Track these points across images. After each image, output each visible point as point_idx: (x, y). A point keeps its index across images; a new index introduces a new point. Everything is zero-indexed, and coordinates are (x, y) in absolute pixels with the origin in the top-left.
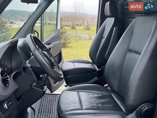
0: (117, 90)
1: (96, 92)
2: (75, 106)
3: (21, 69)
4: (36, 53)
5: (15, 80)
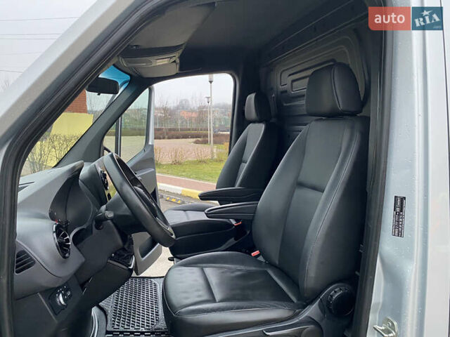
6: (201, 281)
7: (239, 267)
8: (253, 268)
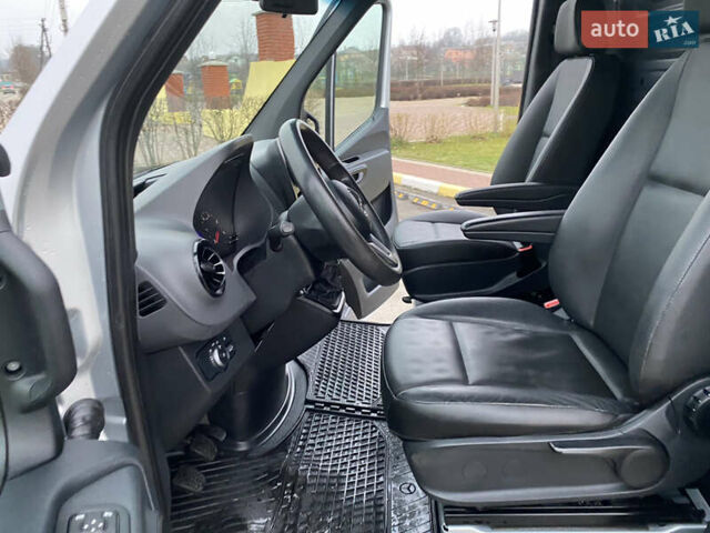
0: (592, 323)
1: (516, 323)
2: (440, 371)
3: (263, 241)
4: (311, 188)
5: (246, 275)
6: (447, 345)
7: (518, 325)
8: (543, 330)
